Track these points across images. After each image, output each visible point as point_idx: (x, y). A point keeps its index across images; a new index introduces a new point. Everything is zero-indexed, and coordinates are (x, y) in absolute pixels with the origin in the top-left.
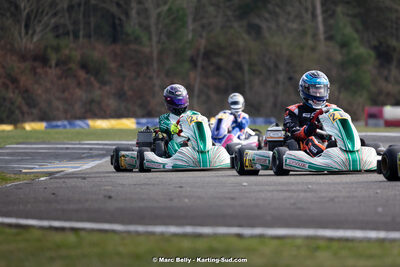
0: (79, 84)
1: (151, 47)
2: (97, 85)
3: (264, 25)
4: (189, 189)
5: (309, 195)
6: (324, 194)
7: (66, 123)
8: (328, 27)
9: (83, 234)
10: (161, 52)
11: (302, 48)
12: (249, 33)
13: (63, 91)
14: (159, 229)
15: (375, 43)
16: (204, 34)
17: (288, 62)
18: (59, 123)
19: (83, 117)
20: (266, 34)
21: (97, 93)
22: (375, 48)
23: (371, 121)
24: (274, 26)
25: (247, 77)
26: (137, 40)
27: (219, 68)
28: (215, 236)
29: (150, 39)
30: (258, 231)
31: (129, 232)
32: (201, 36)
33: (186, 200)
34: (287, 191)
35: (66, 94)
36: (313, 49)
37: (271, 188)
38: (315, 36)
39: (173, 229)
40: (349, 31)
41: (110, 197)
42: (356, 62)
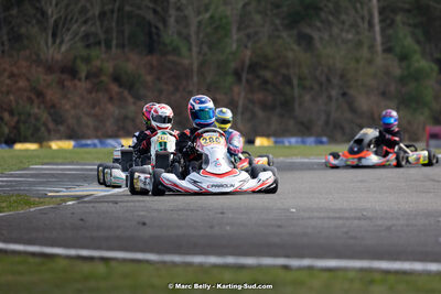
0: (111, 99)
1: (191, 58)
2: (131, 100)
3: (316, 35)
4: (230, 215)
5: (363, 222)
6: (380, 223)
7: (96, 141)
8: (387, 39)
9: (113, 264)
10: (202, 64)
11: (358, 61)
12: (299, 45)
13: (94, 107)
14: (198, 259)
15: (438, 56)
16: (249, 45)
17: (342, 77)
18: (89, 142)
19: (115, 136)
20: (318, 44)
21: (131, 109)
22: (438, 62)
23: (433, 142)
24: (326, 37)
25: (296, 91)
26: (176, 51)
27: (266, 82)
28: (259, 267)
29: (190, 50)
30: (306, 262)
31: (164, 263)
32: (246, 47)
33: (228, 228)
34: (340, 218)
35: (97, 109)
36: (370, 62)
37: (322, 215)
38: (372, 47)
39: (213, 260)
40: (409, 42)
41: (144, 224)
42: (417, 76)
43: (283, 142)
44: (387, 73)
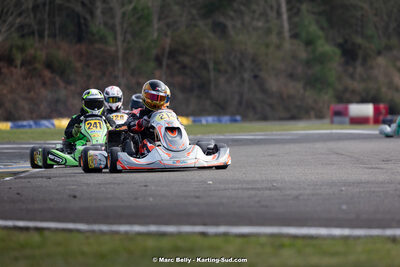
0: (44, 84)
1: (116, 46)
2: (62, 84)
3: (229, 23)
4: (153, 188)
5: (273, 192)
6: (288, 192)
7: (31, 123)
8: (293, 25)
9: (46, 233)
10: (127, 52)
11: (267, 46)
12: (214, 32)
13: (29, 91)
14: (123, 228)
15: (340, 40)
16: (169, 33)
17: (253, 60)
18: (25, 123)
19: (49, 117)
20: (232, 32)
21: (63, 93)
22: (340, 46)
23: (337, 119)
24: (239, 24)
25: (212, 74)
26: (103, 39)
27: (184, 67)
28: (180, 234)
29: (115, 39)
31: (93, 232)
32: (166, 35)
33: (151, 199)
34: (252, 189)
35: (32, 93)
36: (279, 47)
37: (237, 186)
38: (280, 33)
39: (137, 228)
40: (314, 28)
41: (75, 197)
42: (321, 60)
43: (200, 121)
44: (294, 57)
